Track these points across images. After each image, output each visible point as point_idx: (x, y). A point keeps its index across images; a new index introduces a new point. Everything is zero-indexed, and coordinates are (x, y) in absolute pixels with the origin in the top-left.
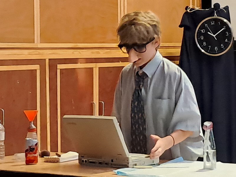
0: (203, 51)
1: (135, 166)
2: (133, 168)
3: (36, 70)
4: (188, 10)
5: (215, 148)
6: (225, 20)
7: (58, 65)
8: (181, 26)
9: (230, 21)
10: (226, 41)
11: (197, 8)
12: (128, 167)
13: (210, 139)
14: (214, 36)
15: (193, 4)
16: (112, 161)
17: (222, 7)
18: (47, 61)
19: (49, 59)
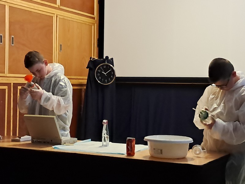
0: (99, 82)
1: (64, 144)
2: (63, 145)
3: (5, 89)
4: (92, 59)
5: (109, 134)
6: (111, 66)
7: (18, 87)
8: (87, 68)
9: (114, 66)
10: (112, 77)
11: (96, 58)
12: (61, 145)
13: (106, 130)
14: (105, 74)
15: (94, 56)
16: (52, 141)
17: (110, 58)
18: (12, 84)
19: (13, 83)
